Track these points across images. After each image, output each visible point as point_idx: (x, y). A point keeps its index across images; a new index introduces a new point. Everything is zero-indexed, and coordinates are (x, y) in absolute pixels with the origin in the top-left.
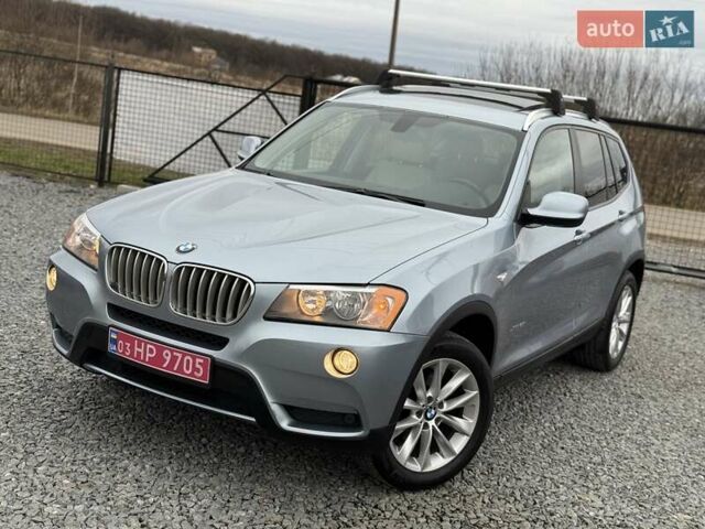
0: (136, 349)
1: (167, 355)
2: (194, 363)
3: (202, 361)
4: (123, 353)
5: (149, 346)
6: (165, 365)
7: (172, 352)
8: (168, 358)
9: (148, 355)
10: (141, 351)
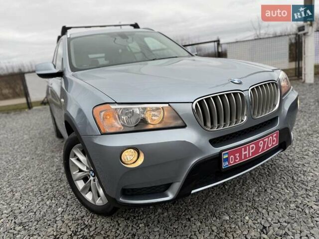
0: (243, 153)
1: (261, 144)
2: (273, 139)
3: (275, 135)
4: (235, 162)
5: (251, 146)
6: (260, 151)
7: (263, 140)
8: (262, 145)
9: (251, 151)
10: (247, 152)
